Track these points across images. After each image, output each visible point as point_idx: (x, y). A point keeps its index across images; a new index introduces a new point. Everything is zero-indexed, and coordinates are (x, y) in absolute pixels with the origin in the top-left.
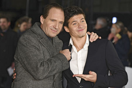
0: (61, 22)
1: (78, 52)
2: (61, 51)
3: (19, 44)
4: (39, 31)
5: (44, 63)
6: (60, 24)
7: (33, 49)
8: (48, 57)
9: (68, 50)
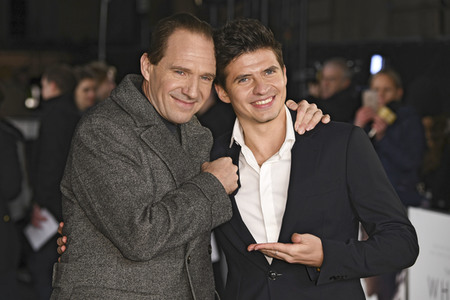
0: (205, 76)
1: (260, 166)
2: (206, 164)
3: (75, 147)
4: (138, 104)
5: (154, 209)
6: (203, 81)
7: (121, 163)
8: (167, 188)
9: (230, 160)
